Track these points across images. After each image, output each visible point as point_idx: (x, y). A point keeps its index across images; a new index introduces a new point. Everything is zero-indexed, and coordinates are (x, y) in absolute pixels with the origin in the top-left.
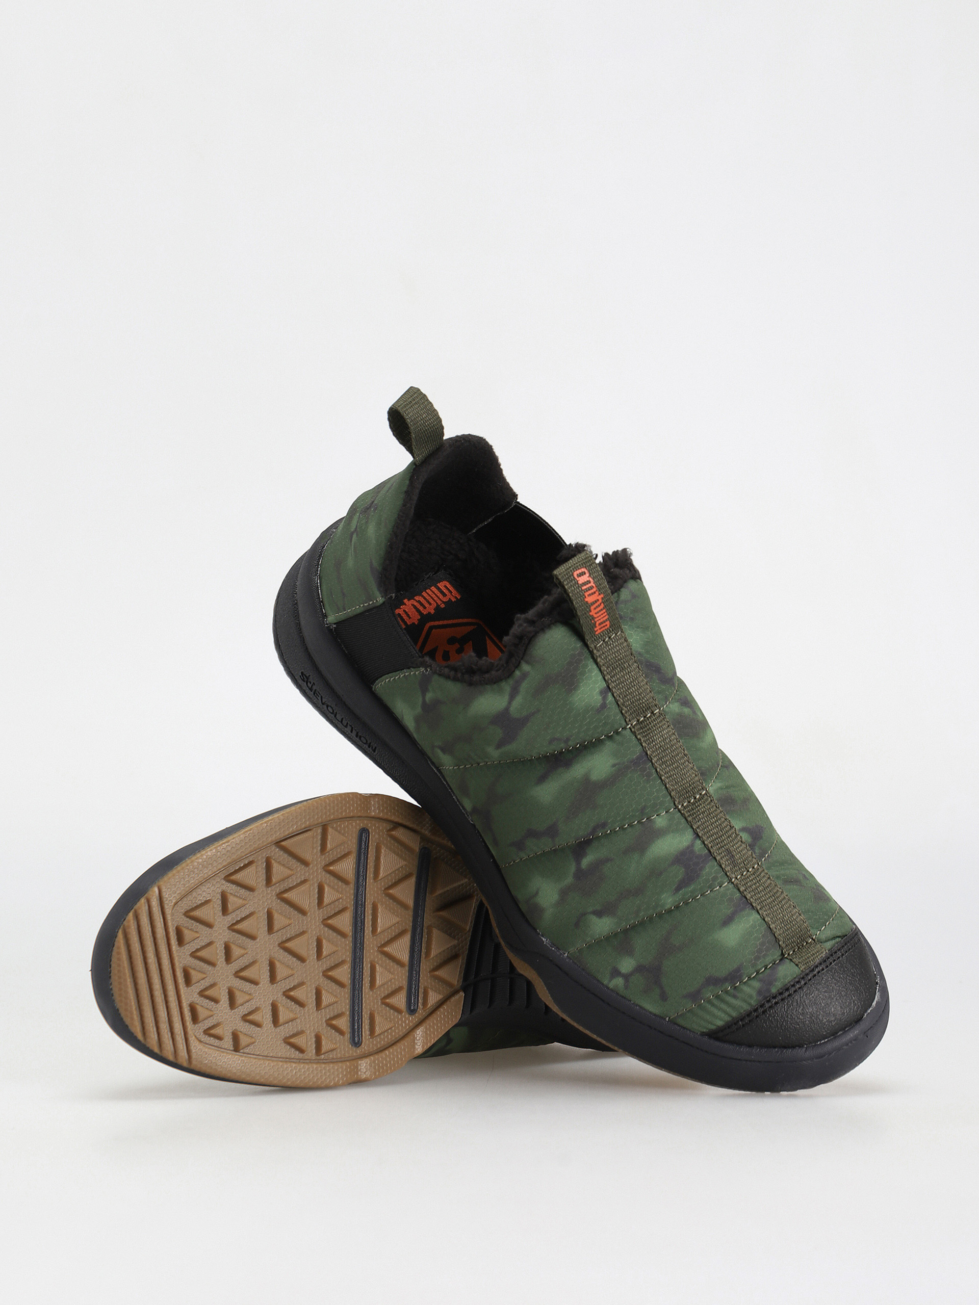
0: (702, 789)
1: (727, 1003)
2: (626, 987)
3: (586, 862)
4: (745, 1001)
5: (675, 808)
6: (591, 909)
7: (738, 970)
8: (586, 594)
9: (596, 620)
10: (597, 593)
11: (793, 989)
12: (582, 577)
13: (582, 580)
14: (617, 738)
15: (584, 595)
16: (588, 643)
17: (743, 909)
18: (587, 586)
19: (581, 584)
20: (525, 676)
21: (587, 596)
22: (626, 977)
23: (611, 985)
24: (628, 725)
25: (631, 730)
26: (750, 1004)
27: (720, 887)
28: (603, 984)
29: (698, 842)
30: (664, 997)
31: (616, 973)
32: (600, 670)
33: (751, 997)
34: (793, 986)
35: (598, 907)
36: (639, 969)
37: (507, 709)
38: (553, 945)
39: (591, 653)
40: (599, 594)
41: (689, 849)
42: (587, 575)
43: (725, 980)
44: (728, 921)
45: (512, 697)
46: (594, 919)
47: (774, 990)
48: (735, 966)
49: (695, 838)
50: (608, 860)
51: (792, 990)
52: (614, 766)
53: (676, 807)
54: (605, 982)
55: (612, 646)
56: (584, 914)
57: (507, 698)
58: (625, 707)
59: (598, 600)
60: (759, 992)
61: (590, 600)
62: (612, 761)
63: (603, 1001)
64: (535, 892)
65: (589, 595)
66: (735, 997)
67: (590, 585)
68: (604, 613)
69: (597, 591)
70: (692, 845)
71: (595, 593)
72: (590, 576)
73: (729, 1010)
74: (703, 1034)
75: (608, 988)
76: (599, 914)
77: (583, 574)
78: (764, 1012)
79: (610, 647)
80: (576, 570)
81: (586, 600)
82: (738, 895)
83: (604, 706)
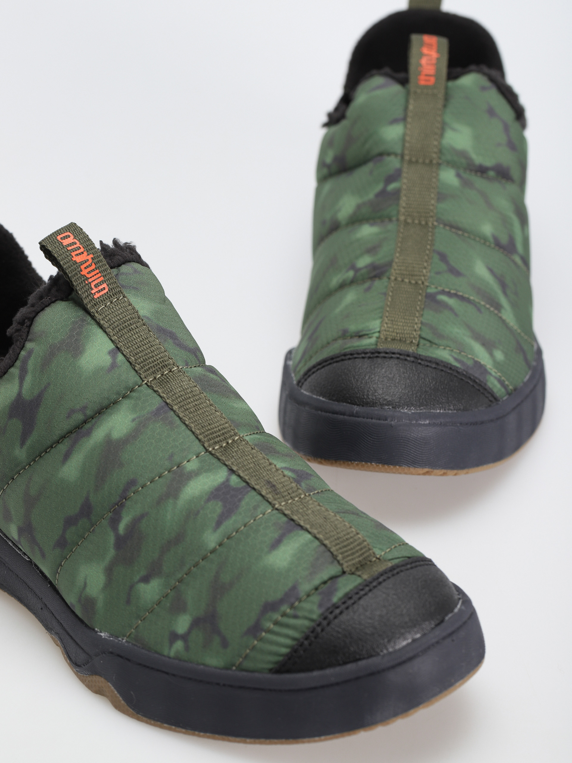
0: (235, 434)
1: (287, 626)
2: (187, 648)
3: (122, 527)
4: (306, 618)
5: (206, 452)
6: (137, 578)
7: (294, 588)
8: (73, 254)
9: (90, 280)
10: (85, 253)
11: (358, 596)
12: (66, 240)
13: (66, 242)
14: (134, 394)
15: (71, 255)
16: (88, 307)
17: (290, 531)
18: (73, 247)
19: (66, 246)
20: (30, 353)
21: (74, 256)
22: (184, 637)
23: (172, 654)
24: (143, 381)
25: (148, 386)
26: (312, 620)
27: (264, 514)
28: (164, 656)
29: (234, 478)
30: (225, 644)
31: (174, 637)
32: (105, 332)
33: (311, 611)
34: (357, 593)
35: (143, 573)
36: (196, 623)
37: (19, 394)
38: (112, 635)
39: (93, 317)
40: (88, 255)
41: (226, 484)
42: (72, 237)
43: (282, 601)
44: (276, 544)
45: (22, 379)
46: (142, 587)
47: (335, 600)
48: (290, 585)
49: (229, 475)
50: (142, 516)
51: (356, 597)
52: (134, 420)
53: (207, 450)
54: (166, 653)
55: (115, 309)
56: (132, 587)
57: (17, 381)
58: (138, 365)
59: (88, 260)
60: (320, 605)
61: (78, 259)
62: (131, 416)
63: (167, 673)
64: (83, 583)
65: (77, 255)
66: (295, 617)
67: (75, 246)
68: (98, 273)
69: (84, 251)
70: (228, 480)
71: (83, 253)
72: (75, 238)
73: (291, 632)
74: (271, 671)
75: (169, 658)
76: (146, 579)
77: (68, 237)
78: (328, 624)
79: (112, 310)
80: (60, 235)
81: (74, 259)
82: (285, 519)
83: (114, 365)
